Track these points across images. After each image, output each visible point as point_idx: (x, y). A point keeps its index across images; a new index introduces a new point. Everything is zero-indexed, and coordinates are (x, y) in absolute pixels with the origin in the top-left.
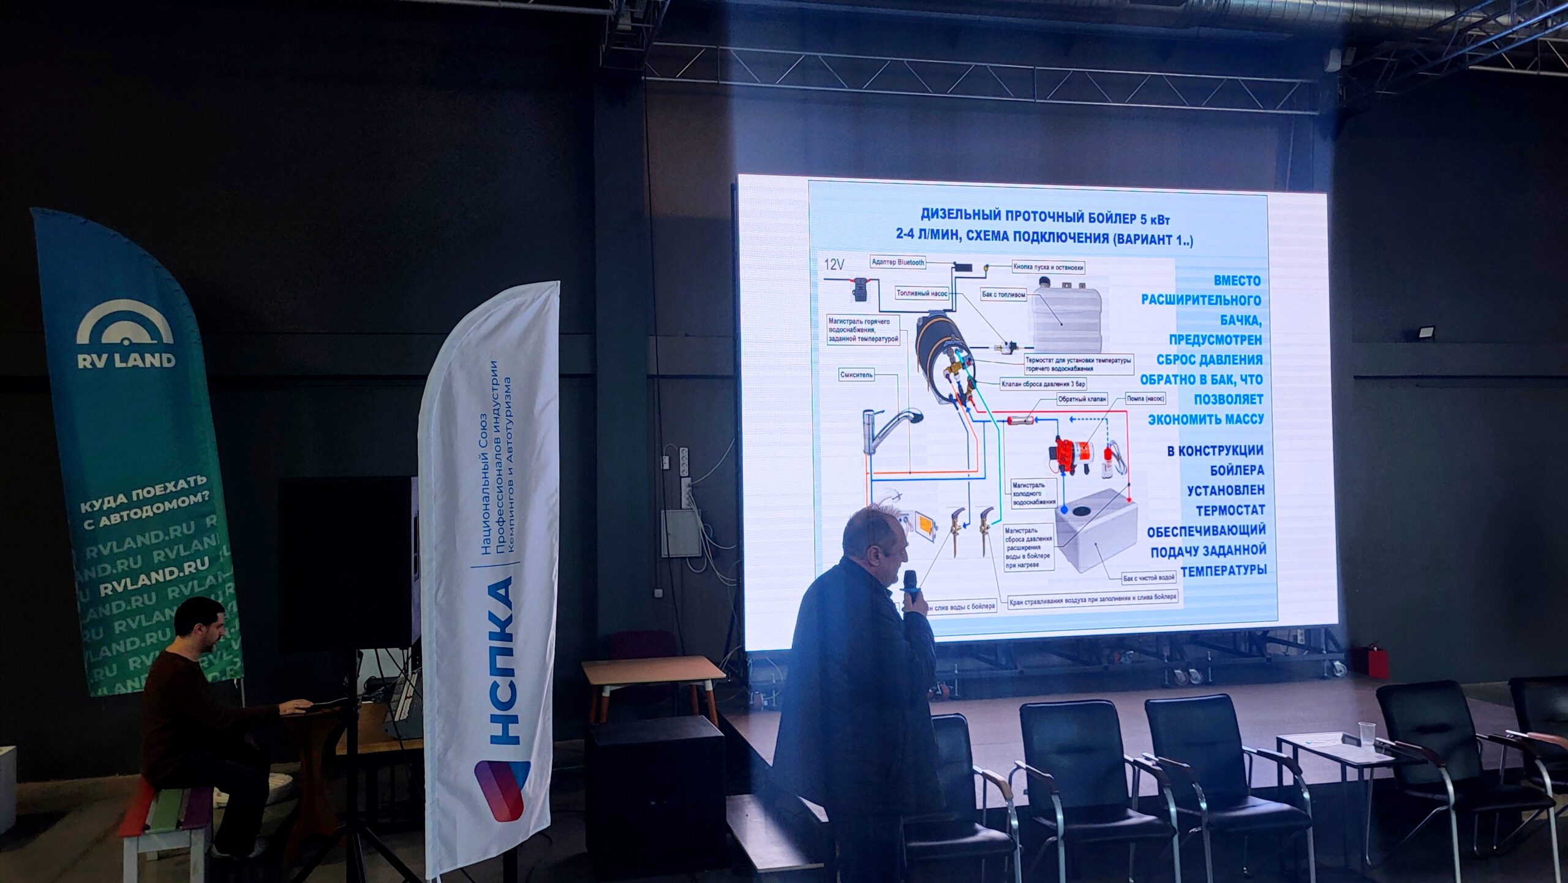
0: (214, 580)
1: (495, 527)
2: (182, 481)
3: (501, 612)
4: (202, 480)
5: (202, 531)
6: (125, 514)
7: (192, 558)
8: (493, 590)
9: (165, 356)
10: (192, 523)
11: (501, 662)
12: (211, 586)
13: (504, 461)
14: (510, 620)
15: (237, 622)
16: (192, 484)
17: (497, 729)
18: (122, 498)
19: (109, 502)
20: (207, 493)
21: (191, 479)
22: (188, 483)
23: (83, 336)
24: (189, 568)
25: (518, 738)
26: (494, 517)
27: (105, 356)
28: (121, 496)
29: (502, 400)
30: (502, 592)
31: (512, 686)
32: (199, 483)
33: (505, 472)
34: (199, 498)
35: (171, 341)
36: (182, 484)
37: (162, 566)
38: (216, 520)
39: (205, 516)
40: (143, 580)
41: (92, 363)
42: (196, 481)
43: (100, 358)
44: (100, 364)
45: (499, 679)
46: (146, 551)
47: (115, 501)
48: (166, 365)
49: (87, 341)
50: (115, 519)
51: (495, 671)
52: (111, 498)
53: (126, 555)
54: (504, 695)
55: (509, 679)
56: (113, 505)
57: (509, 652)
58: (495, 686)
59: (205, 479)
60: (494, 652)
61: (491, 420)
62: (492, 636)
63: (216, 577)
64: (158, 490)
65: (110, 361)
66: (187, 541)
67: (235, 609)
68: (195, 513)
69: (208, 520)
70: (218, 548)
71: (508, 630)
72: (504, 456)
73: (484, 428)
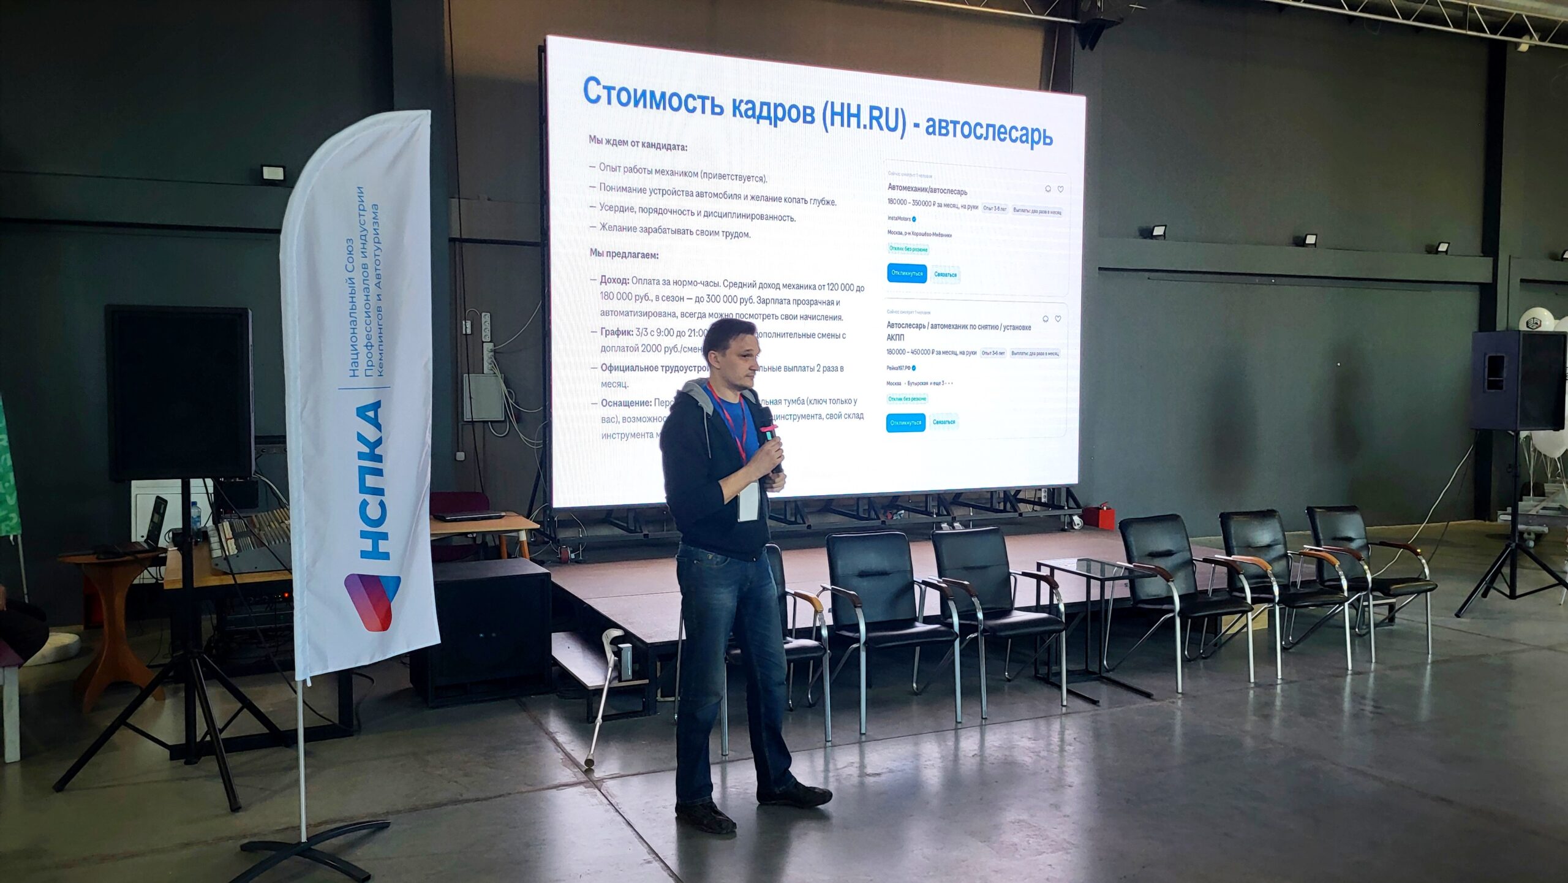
1: (363, 351)
3: (371, 434)
8: (361, 412)
11: (371, 481)
13: (372, 287)
14: (379, 442)
17: (367, 545)
25: (388, 554)
26: (362, 341)
29: (369, 227)
30: (371, 414)
31: (382, 504)
33: (373, 299)
45: (368, 498)
51: (364, 489)
54: (373, 512)
55: (380, 498)
57: (379, 472)
58: (364, 504)
60: (363, 471)
61: (357, 245)
62: (361, 456)
71: (377, 451)
72: (372, 282)
73: (350, 253)
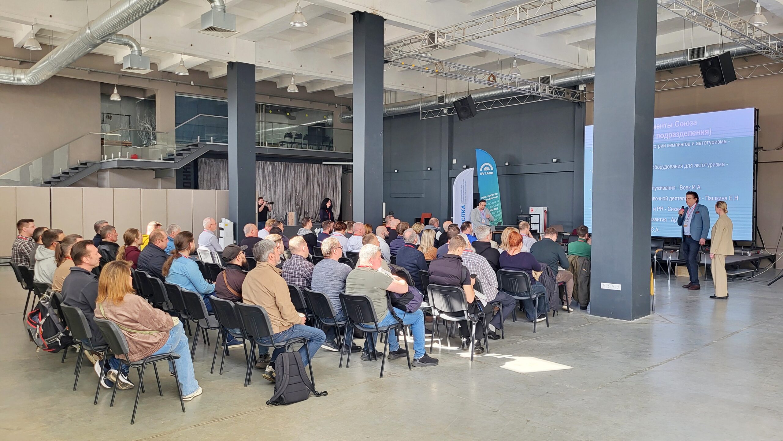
1: (462, 199)
3: (464, 210)
8: (462, 207)
10: (495, 201)
11: (463, 215)
14: (465, 211)
16: (495, 195)
20: (498, 196)
24: (495, 209)
44: (483, 174)
51: (462, 216)
57: (465, 215)
60: (462, 214)
61: (463, 186)
63: (499, 211)
64: (491, 196)
65: (485, 173)
66: (494, 204)
69: (498, 201)
70: (499, 206)
72: (464, 190)
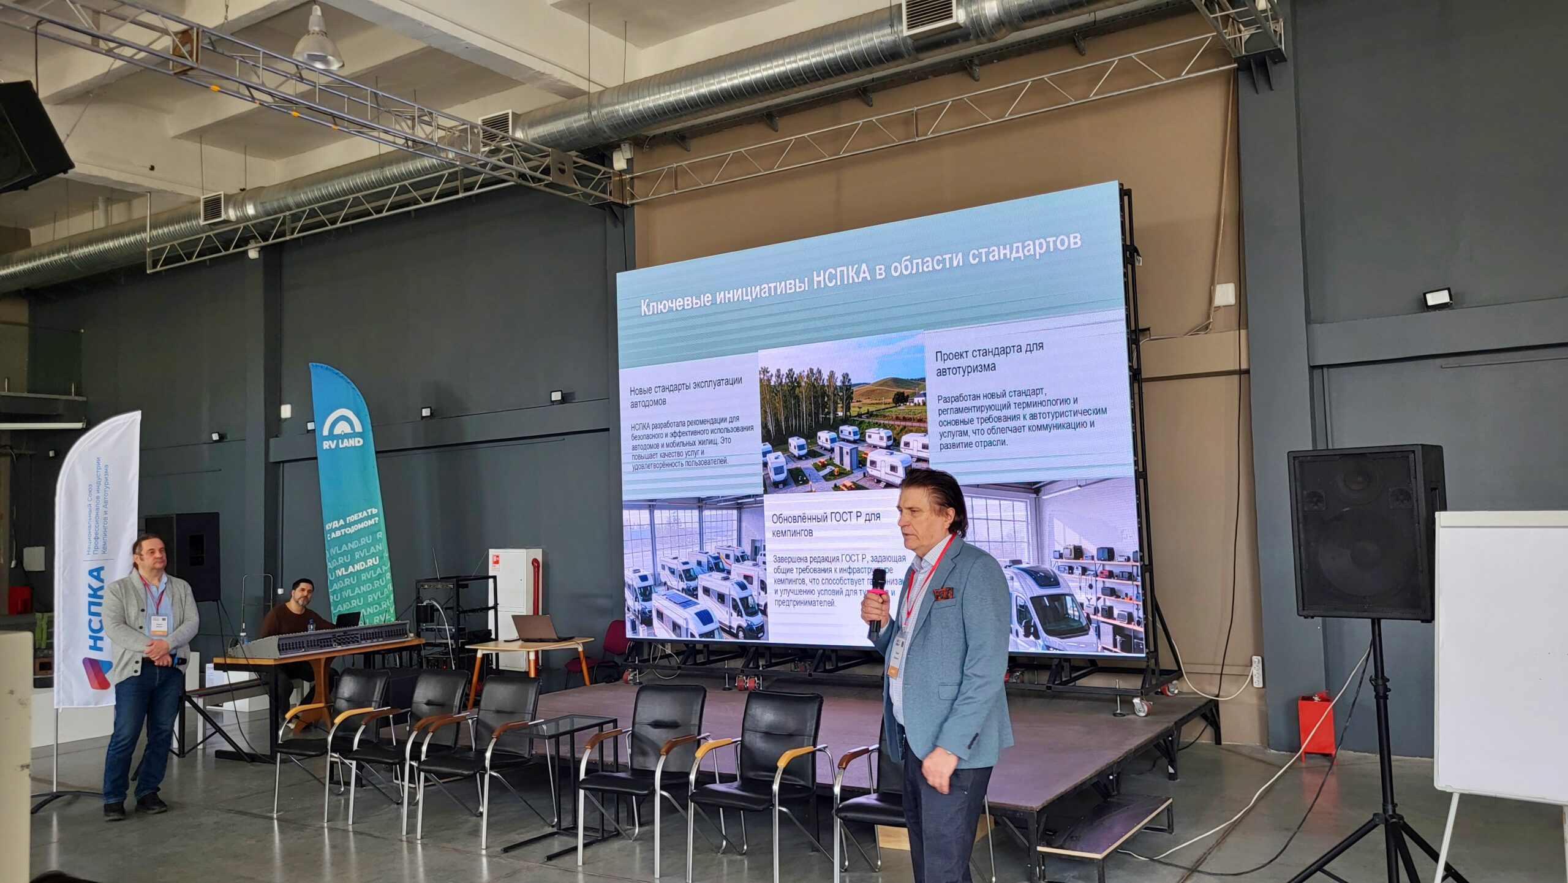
0: (381, 572)
2: (365, 512)
3: (96, 584)
4: (375, 511)
5: (376, 541)
6: (343, 530)
7: (371, 557)
8: (91, 573)
9: (357, 439)
10: (370, 537)
11: (94, 609)
12: (379, 574)
13: (100, 507)
15: (392, 597)
16: (370, 514)
17: (91, 642)
18: (342, 522)
19: (335, 524)
20: (377, 518)
21: (369, 511)
22: (367, 513)
23: (326, 432)
24: (370, 562)
25: (102, 649)
26: (93, 536)
27: (335, 442)
28: (341, 520)
29: (103, 477)
30: (95, 574)
31: (101, 621)
32: (374, 513)
33: (101, 513)
34: (373, 522)
35: (361, 430)
36: (365, 514)
37: (359, 561)
38: (382, 535)
39: (376, 533)
40: (351, 569)
41: (330, 446)
42: (371, 512)
43: (333, 442)
44: (333, 446)
45: (92, 617)
46: (352, 552)
47: (339, 523)
48: (357, 444)
49: (327, 434)
50: (338, 533)
52: (336, 522)
53: (342, 555)
55: (100, 618)
56: (337, 526)
58: (90, 621)
59: (376, 510)
60: (91, 604)
61: (94, 487)
62: (90, 596)
63: (382, 570)
64: (356, 517)
65: (338, 444)
66: (367, 546)
67: (391, 589)
68: (371, 531)
69: (378, 534)
70: (383, 552)
72: (102, 504)
73: (90, 492)
